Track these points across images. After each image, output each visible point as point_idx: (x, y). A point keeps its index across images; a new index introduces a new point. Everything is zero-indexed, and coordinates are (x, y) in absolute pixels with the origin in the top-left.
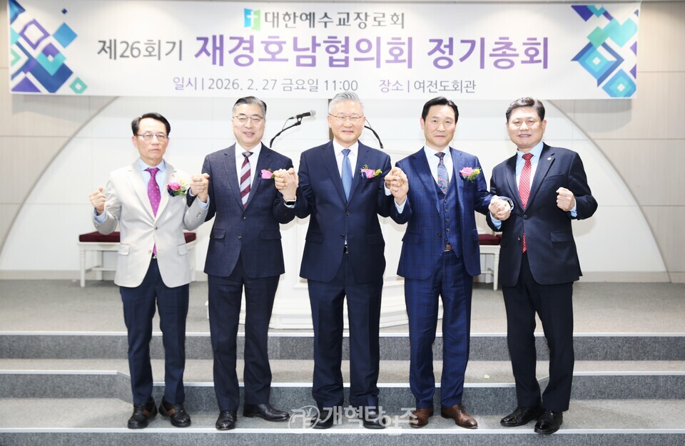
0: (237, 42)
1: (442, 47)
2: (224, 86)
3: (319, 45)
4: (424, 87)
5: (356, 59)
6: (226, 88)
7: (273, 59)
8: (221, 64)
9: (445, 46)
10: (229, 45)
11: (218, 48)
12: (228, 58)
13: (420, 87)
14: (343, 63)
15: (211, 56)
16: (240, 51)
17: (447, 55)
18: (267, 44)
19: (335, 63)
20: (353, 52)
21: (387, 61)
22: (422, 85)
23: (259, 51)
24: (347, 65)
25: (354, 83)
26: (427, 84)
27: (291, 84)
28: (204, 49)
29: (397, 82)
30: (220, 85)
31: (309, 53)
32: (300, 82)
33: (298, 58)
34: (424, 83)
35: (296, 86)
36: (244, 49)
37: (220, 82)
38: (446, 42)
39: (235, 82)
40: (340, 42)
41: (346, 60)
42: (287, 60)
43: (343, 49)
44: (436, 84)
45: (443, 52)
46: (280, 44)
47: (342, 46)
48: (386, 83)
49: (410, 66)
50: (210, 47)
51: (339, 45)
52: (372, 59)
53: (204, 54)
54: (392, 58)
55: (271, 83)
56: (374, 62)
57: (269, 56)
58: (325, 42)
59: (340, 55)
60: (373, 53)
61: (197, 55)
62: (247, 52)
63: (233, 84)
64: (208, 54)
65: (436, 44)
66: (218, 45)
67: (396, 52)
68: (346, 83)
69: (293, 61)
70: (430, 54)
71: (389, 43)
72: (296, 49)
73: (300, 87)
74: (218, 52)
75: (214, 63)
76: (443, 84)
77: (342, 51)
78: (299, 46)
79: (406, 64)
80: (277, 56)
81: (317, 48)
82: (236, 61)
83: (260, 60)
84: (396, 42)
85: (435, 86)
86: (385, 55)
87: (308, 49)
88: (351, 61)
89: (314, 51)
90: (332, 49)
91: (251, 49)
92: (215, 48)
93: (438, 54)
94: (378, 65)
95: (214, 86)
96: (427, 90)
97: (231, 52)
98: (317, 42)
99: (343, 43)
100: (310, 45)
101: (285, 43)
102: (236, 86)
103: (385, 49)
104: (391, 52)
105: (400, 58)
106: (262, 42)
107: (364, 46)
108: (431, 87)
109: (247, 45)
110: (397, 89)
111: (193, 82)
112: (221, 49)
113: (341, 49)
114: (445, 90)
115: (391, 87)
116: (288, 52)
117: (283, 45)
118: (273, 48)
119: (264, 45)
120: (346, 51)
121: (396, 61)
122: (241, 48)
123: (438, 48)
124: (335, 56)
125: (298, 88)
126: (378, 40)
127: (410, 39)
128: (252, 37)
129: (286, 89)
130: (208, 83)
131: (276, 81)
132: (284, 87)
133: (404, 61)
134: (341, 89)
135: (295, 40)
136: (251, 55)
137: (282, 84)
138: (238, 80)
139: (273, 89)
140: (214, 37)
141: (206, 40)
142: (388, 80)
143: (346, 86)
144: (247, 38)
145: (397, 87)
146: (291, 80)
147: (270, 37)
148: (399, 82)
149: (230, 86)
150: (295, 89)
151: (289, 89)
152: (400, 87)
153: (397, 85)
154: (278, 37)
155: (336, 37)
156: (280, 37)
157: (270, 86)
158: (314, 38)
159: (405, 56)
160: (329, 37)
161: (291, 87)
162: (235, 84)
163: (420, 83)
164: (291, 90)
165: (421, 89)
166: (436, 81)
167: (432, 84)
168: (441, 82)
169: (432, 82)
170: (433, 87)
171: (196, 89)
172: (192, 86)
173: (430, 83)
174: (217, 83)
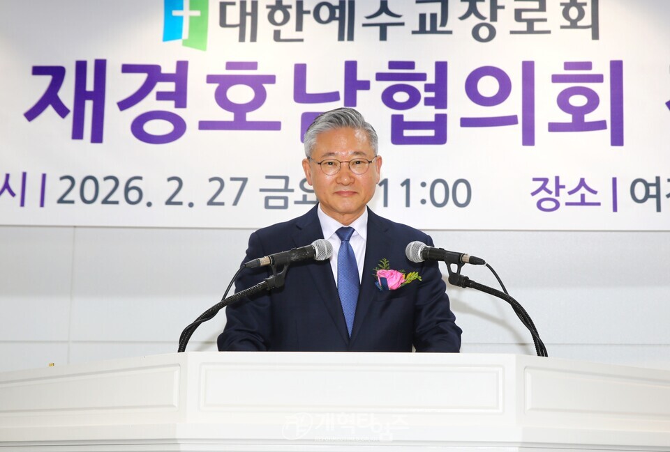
0: (140, 79)
2: (101, 197)
3: (365, 85)
4: (658, 196)
5: (466, 122)
6: (105, 201)
7: (240, 123)
8: (97, 137)
10: (120, 86)
11: (89, 96)
12: (117, 122)
13: (647, 196)
14: (431, 133)
15: (70, 117)
16: (150, 103)
18: (222, 84)
19: (407, 133)
20: (459, 105)
21: (554, 127)
22: (653, 190)
23: (201, 103)
24: (440, 138)
25: (462, 187)
26: (667, 187)
27: (286, 189)
28: (50, 98)
29: (582, 183)
30: (89, 195)
33: (307, 119)
34: (657, 184)
35: (298, 194)
36: (162, 96)
37: (90, 185)
39: (133, 184)
40: (422, 77)
41: (440, 124)
42: (275, 126)
43: (432, 95)
46: (260, 84)
47: (428, 88)
48: (551, 186)
49: (617, 139)
50: (67, 94)
51: (419, 85)
52: (511, 120)
53: (50, 110)
54: (567, 118)
55: (232, 188)
56: (517, 130)
57: (229, 116)
58: (380, 77)
59: (422, 112)
60: (513, 105)
61: (31, 114)
62: (169, 106)
63: (127, 190)
64: (62, 111)
66: (90, 86)
67: (578, 101)
68: (439, 187)
69: (292, 125)
71: (556, 79)
72: (301, 94)
73: (311, 197)
74: (89, 105)
75: (77, 134)
77: (428, 102)
78: (311, 89)
79: (606, 134)
80: (251, 117)
81: (360, 94)
82: (137, 128)
83: (204, 125)
84: (576, 75)
86: (547, 110)
87: (333, 97)
88: (453, 126)
89: (351, 100)
90: (401, 97)
91: (180, 97)
92: (81, 95)
94: (528, 139)
95: (74, 195)
96: (667, 204)
97: (124, 105)
98: (361, 76)
99: (431, 79)
100: (339, 86)
101: (271, 79)
102: (133, 195)
103: (546, 94)
104: (563, 101)
105: (589, 118)
106: (211, 79)
107: (488, 86)
109: (170, 87)
110: (583, 203)
111: (16, 185)
112: (99, 96)
113: (424, 95)
115: (564, 197)
117: (267, 87)
118: (240, 94)
119: (215, 86)
120: (440, 100)
121: (579, 125)
122: (152, 95)
124: (409, 115)
126: (528, 68)
127: (617, 67)
128: (182, 66)
129: (272, 203)
130: (56, 188)
131: (245, 180)
132: (267, 199)
133: (600, 125)
134: (423, 202)
135: (300, 71)
136: (179, 112)
137: (262, 190)
138: (140, 178)
139: (235, 203)
140: (81, 67)
141: (57, 74)
142: (557, 179)
143: (439, 198)
144: (169, 68)
145: (583, 196)
146: (286, 178)
147: (230, 66)
148: (587, 182)
149: (119, 195)
150: (296, 202)
151: (281, 203)
152: (590, 198)
153: (583, 190)
154: (253, 66)
155: (411, 65)
156: (259, 66)
157: (228, 195)
158: (351, 67)
159: (603, 112)
160: (393, 65)
161: (286, 199)
162: (132, 190)
163: (647, 186)
164: (286, 206)
165: (652, 202)
171: (23, 204)
172: (13, 194)
174: (80, 188)
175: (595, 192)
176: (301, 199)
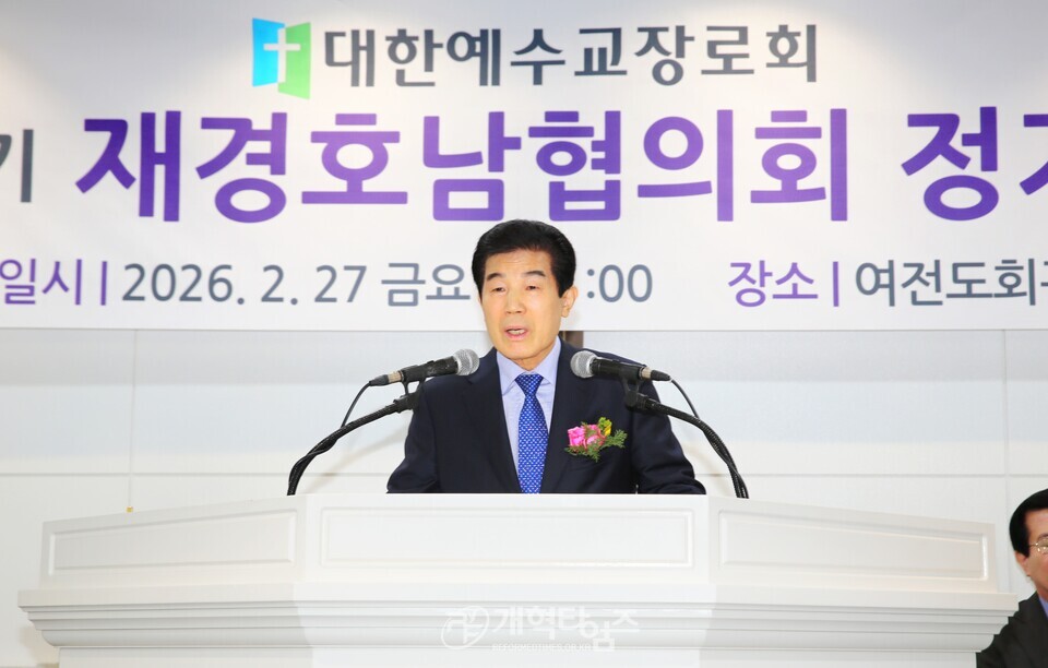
0: (225, 136)
1: (956, 142)
2: (179, 291)
3: (515, 143)
4: (891, 286)
5: (645, 191)
6: (184, 298)
7: (354, 195)
8: (172, 213)
9: (968, 140)
10: (199, 146)
11: (160, 158)
12: (197, 193)
13: (878, 285)
14: (600, 205)
15: (136, 187)
16: (238, 169)
17: (974, 169)
18: (331, 142)
19: (570, 206)
20: (635, 168)
21: (758, 197)
22: (885, 278)
23: (304, 168)
24: (612, 212)
25: (640, 276)
26: (903, 274)
27: (415, 281)
28: (109, 162)
29: (794, 269)
30: (163, 290)
31: (480, 172)
32: (446, 275)
33: (442, 189)
34: (890, 271)
35: (431, 287)
36: (253, 159)
37: (164, 275)
38: (971, 124)
39: (221, 274)
40: (588, 132)
41: (612, 193)
42: (399, 198)
43: (601, 155)
44: (937, 274)
45: (962, 161)
46: (379, 143)
47: (596, 146)
48: (754, 273)
49: (839, 212)
50: (130, 155)
51: (584, 143)
52: (702, 188)
53: (109, 177)
54: (775, 185)
55: (346, 280)
56: (710, 201)
57: (341, 186)
58: (535, 132)
59: (590, 179)
60: (705, 169)
61: (86, 184)
62: (262, 172)
63: (212, 282)
64: (126, 180)
65: (929, 133)
66: (160, 146)
67: (789, 162)
68: (611, 276)
69: (423, 199)
70: (912, 166)
71: (762, 133)
72: (433, 158)
73: (448, 290)
74: (160, 171)
75: (146, 209)
76: (964, 273)
77: (597, 164)
78: (445, 149)
79: (825, 205)
80: (368, 186)
81: (509, 155)
82: (223, 201)
83: (310, 198)
84: (787, 128)
85: (932, 280)
86: (749, 174)
87: (473, 159)
88: (628, 195)
89: (497, 164)
90: (561, 158)
91: (277, 161)
92: (149, 158)
93: (941, 168)
94: (725, 211)
95: (144, 289)
96: (903, 295)
97: (206, 171)
98: (509, 131)
99: (600, 135)
100: (482, 145)
101: (394, 137)
102: (220, 289)
103: (749, 153)
104: (769, 163)
105: (803, 184)
106: (317, 137)
107: (673, 143)
108: (916, 285)
109: (264, 147)
110: (795, 295)
111: (68, 277)
112: (172, 158)
113: (591, 155)
114: (969, 294)
115: (771, 288)
116: (406, 169)
117: (389, 147)
118: (355, 156)
119: (321, 146)
120: (611, 163)
121: (790, 194)
122: (241, 157)
123: (939, 147)
124: (572, 182)
125: (439, 296)
126: (725, 119)
127: (839, 117)
128: (279, 120)
129: (397, 298)
130: (121, 281)
131: (362, 269)
132: (392, 293)
133: (817, 194)
134: (591, 295)
135: (432, 125)
136: (276, 180)
137: (384, 282)
138: (228, 267)
139: (351, 299)
140: (148, 121)
141: (118, 129)
142: (762, 264)
143: (612, 287)
144: (262, 123)
145: (795, 286)
146: (416, 266)
147: (342, 119)
148: (801, 268)
149: (202, 289)
150: (429, 297)
151: (409, 298)
152: (804, 288)
153: (795, 279)
154: (370, 119)
155: (573, 116)
156: (378, 120)
157: (342, 288)
158: (496, 120)
159: (821, 177)
160: (550, 116)
161: (415, 293)
162: (218, 282)
163: (877, 272)
164: (415, 303)
165: (883, 293)
166: (937, 263)
167: (923, 275)
168: (956, 266)
169: (920, 267)
170: (927, 284)
171: (78, 301)
172: (65, 289)
173: (914, 270)
174: (152, 281)
175: (810, 281)
176: (434, 293)
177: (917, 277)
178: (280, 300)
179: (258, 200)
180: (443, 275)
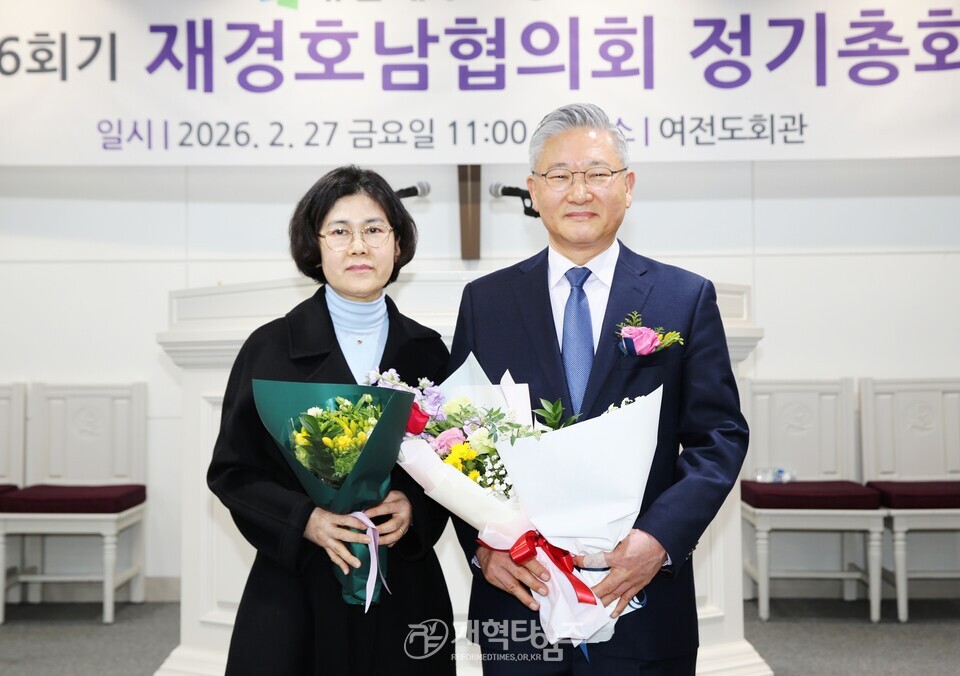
0: (243, 35)
1: (724, 38)
2: (216, 139)
3: (435, 39)
4: (682, 133)
5: (522, 71)
6: (219, 144)
7: (330, 74)
8: (209, 87)
9: (732, 36)
10: (225, 42)
11: (199, 51)
12: (225, 74)
13: (674, 132)
14: (492, 80)
15: (184, 71)
16: (251, 58)
17: (736, 55)
18: (314, 39)
19: (472, 81)
20: (515, 55)
21: (596, 74)
22: (678, 128)
23: (296, 57)
24: (500, 85)
25: (519, 127)
26: (690, 125)
27: (371, 131)
28: (167, 54)
30: (205, 138)
31: (413, 58)
32: (392, 127)
33: (387, 70)
34: (682, 122)
35: (380, 136)
36: (262, 51)
37: (205, 129)
38: (734, 26)
39: (242, 128)
40: (483, 31)
41: (500, 72)
42: (360, 76)
43: (492, 47)
44: (712, 124)
45: (728, 50)
46: (344, 39)
47: (489, 41)
49: (649, 84)
50: (180, 49)
51: (481, 39)
52: (559, 69)
53: (167, 65)
54: (607, 66)
55: (324, 131)
56: (565, 76)
57: (320, 68)
58: (449, 32)
59: (484, 62)
60: (561, 55)
61: (152, 68)
62: (268, 60)
63: (237, 133)
64: (178, 65)
65: (707, 31)
66: (200, 42)
67: (616, 51)
68: (500, 128)
69: (375, 77)
70: (695, 54)
71: (599, 32)
72: (381, 49)
73: (392, 138)
74: (200, 60)
75: (192, 85)
76: (729, 124)
77: (489, 53)
78: (388, 43)
79: (640, 79)
80: (339, 68)
81: (431, 47)
82: (242, 79)
83: (299, 76)
84: (615, 27)
85: (709, 128)
86: (590, 60)
87: (409, 50)
88: (511, 75)
89: (423, 53)
90: (466, 49)
91: (277, 51)
92: (192, 50)
93: (715, 54)
94: (574, 84)
95: (193, 139)
96: (690, 138)
97: (230, 59)
98: (431, 31)
99: (492, 33)
100: (413, 41)
101: (355, 35)
102: (242, 138)
103: (589, 45)
104: (603, 51)
105: (625, 65)
106: (303, 36)
107: (540, 39)
108: (699, 132)
109: (268, 43)
111: (143, 130)
112: (208, 51)
113: (486, 47)
114: (732, 138)
117: (351, 41)
118: (329, 48)
119: (307, 42)
120: (499, 52)
121: (617, 72)
122: (253, 50)
123: (714, 40)
124: (473, 65)
125: (387, 141)
126: (574, 23)
127: (648, 22)
128: (278, 24)
129: (359, 143)
130: (177, 133)
131: (335, 124)
132: (355, 140)
133: (634, 72)
134: (487, 140)
135: (380, 28)
136: (277, 65)
137: (351, 132)
138: (246, 123)
139: (329, 143)
140: (191, 26)
141: (171, 31)
143: (500, 136)
144: (267, 26)
146: (371, 122)
147: (320, 23)
148: (624, 121)
149: (230, 138)
150: (381, 143)
151: (367, 143)
154: (338, 23)
155: (473, 21)
156: (344, 24)
157: (322, 136)
158: (423, 24)
159: (637, 61)
160: (459, 21)
161: (371, 140)
162: (241, 134)
163: (674, 124)
164: (371, 146)
165: (677, 137)
166: (712, 118)
167: (703, 125)
168: (724, 120)
169: (701, 120)
170: (705, 131)
171: (150, 147)
172: (141, 139)
173: (696, 123)
174: (199, 133)
175: (629, 130)
176: (383, 139)
177: (699, 126)
178: (281, 145)
179: (265, 79)
180: (390, 127)
